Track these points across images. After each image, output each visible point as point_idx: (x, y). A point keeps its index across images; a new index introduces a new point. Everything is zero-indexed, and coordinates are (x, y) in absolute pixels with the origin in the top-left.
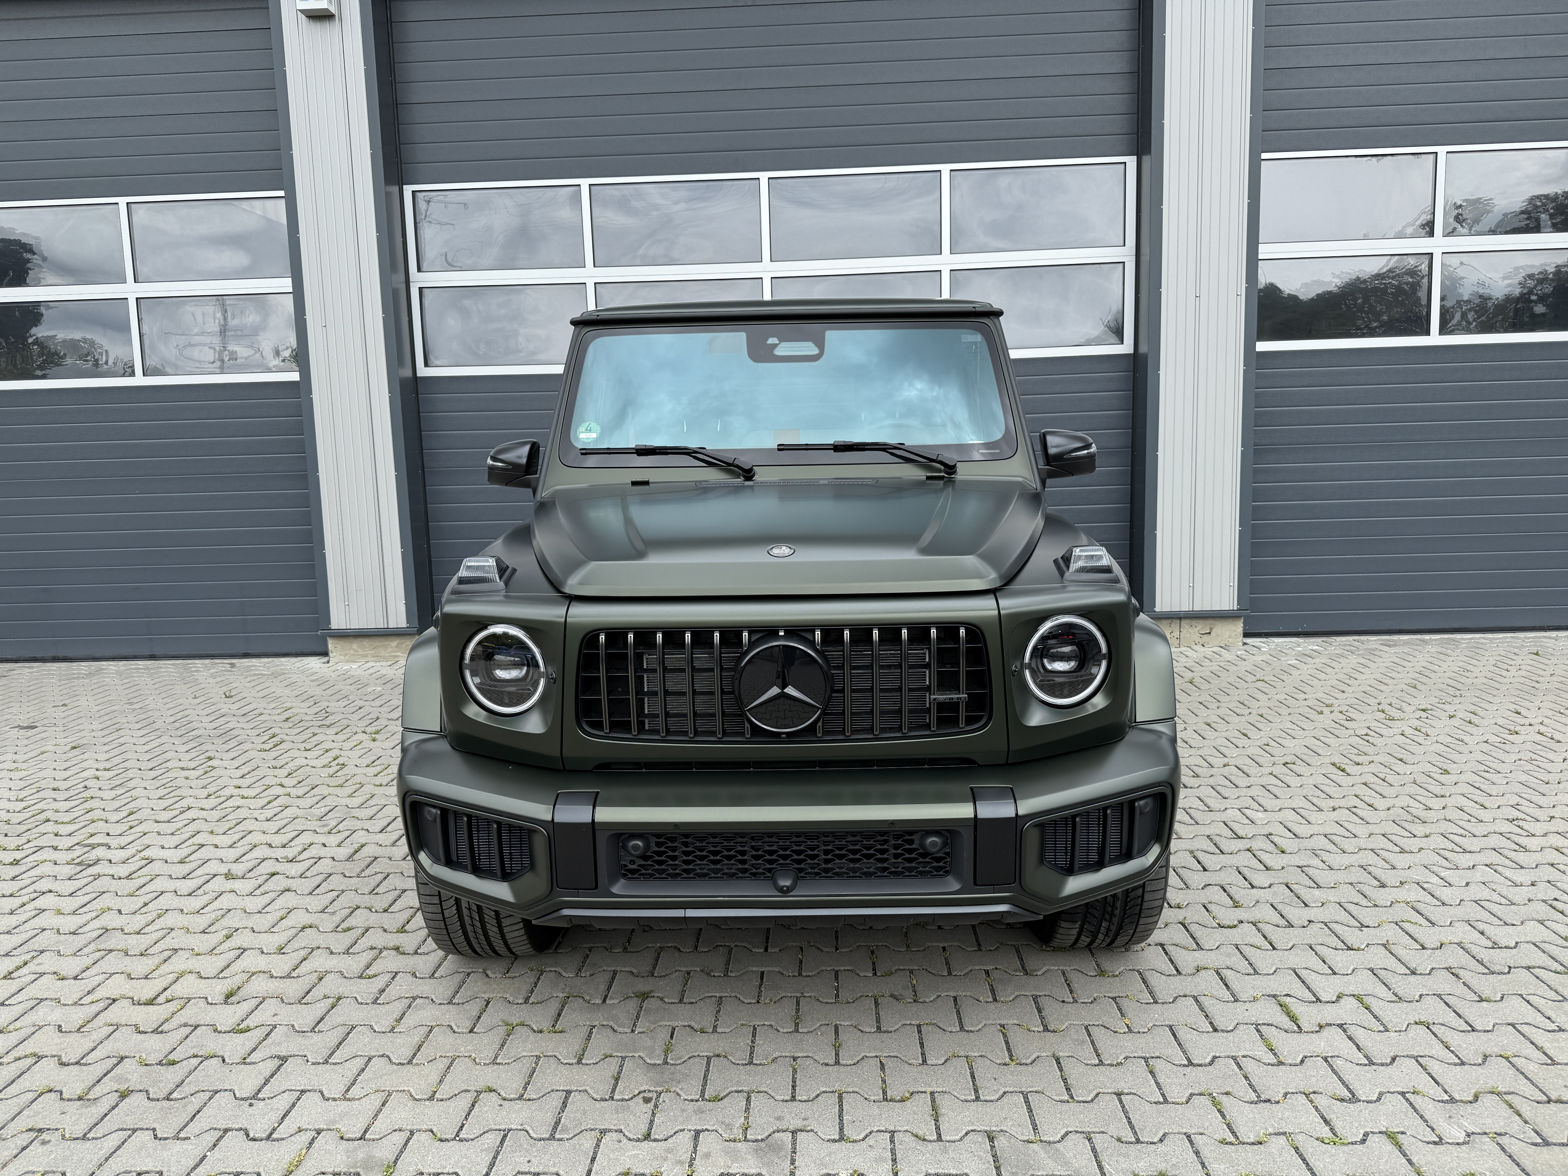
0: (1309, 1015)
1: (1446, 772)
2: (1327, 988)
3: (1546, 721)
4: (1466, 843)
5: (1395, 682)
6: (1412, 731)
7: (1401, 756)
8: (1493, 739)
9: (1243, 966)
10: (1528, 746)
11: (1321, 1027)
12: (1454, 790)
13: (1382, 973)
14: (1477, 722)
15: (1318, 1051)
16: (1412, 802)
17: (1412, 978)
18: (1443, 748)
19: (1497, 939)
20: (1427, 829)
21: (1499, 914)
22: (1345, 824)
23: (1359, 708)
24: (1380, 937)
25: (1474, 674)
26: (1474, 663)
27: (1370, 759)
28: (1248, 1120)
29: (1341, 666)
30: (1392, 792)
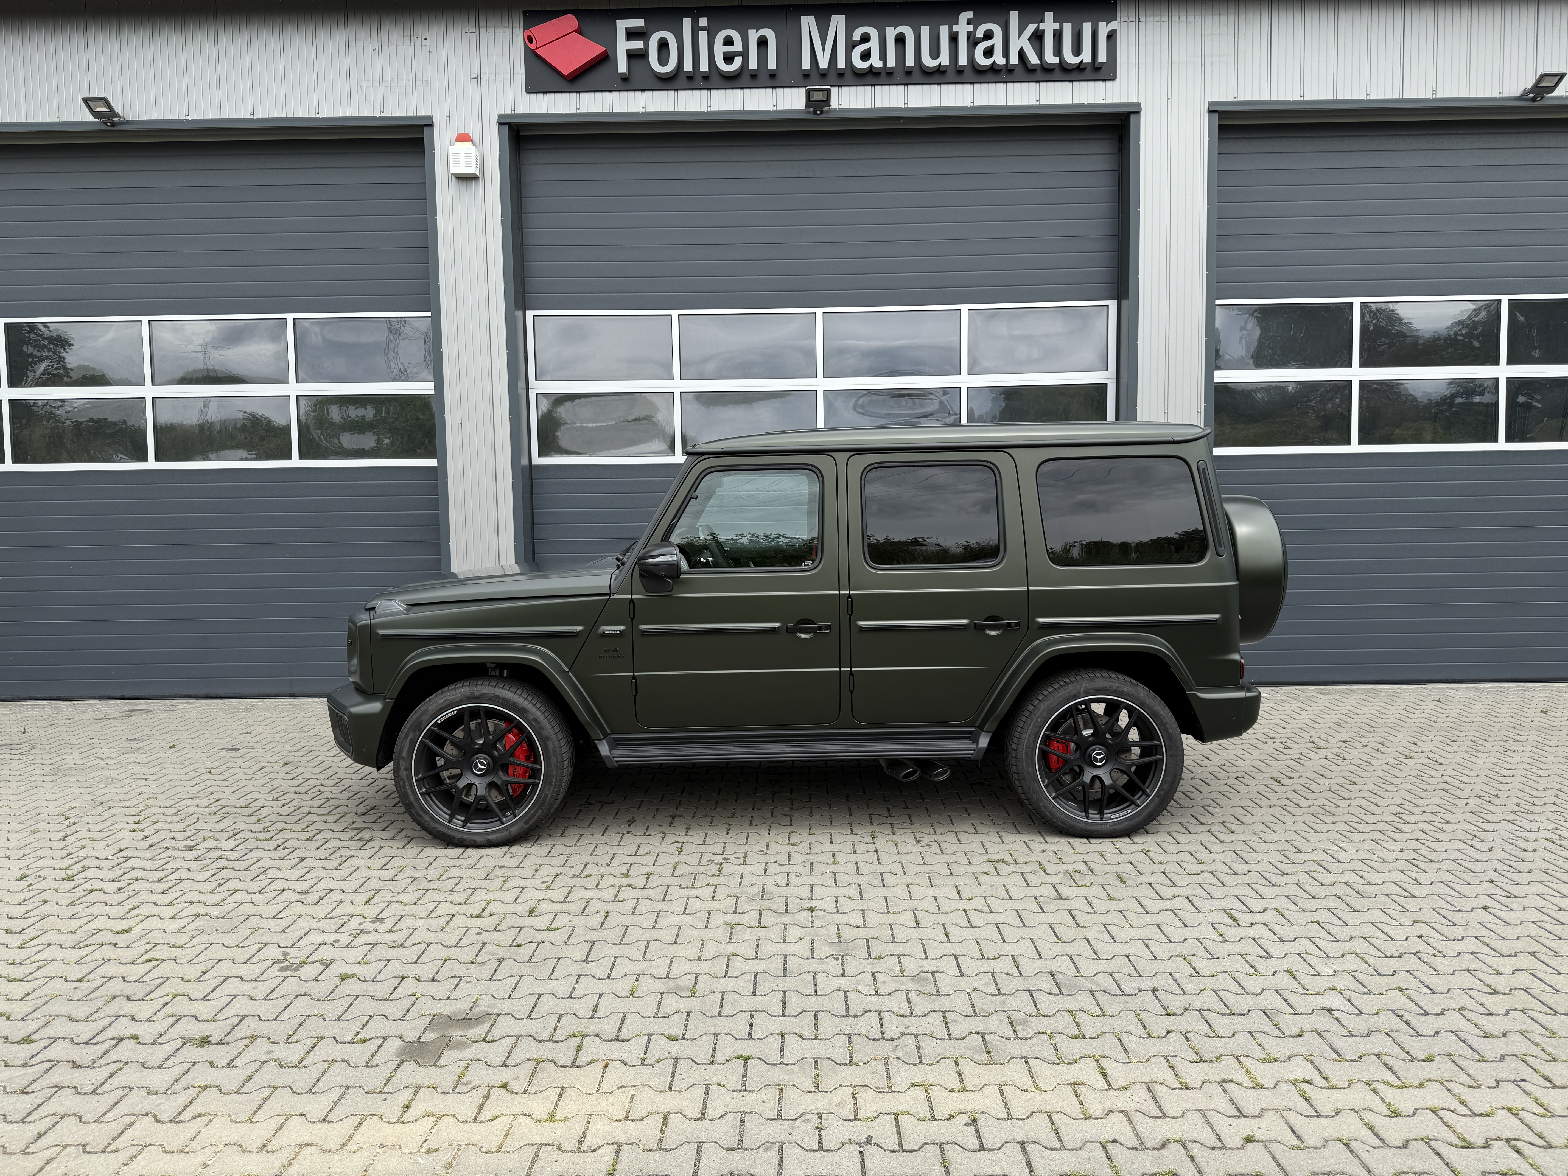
0: (1244, 919)
1: (1355, 783)
2: (1257, 905)
3: (1435, 750)
4: (1359, 827)
5: (1325, 721)
6: (1333, 756)
7: (1322, 773)
8: (1392, 761)
9: (1204, 894)
10: (1419, 767)
11: (1252, 924)
12: (1358, 795)
13: (1293, 898)
14: (1383, 750)
15: (1250, 935)
16: (1326, 803)
17: (1313, 900)
18: (1355, 767)
19: (1371, 880)
20: (1335, 819)
21: (1375, 867)
22: (1278, 816)
23: (1295, 740)
24: (1294, 879)
25: (1387, 716)
26: (1389, 707)
27: (1300, 774)
28: (1205, 966)
29: (1284, 709)
30: (1313, 796)
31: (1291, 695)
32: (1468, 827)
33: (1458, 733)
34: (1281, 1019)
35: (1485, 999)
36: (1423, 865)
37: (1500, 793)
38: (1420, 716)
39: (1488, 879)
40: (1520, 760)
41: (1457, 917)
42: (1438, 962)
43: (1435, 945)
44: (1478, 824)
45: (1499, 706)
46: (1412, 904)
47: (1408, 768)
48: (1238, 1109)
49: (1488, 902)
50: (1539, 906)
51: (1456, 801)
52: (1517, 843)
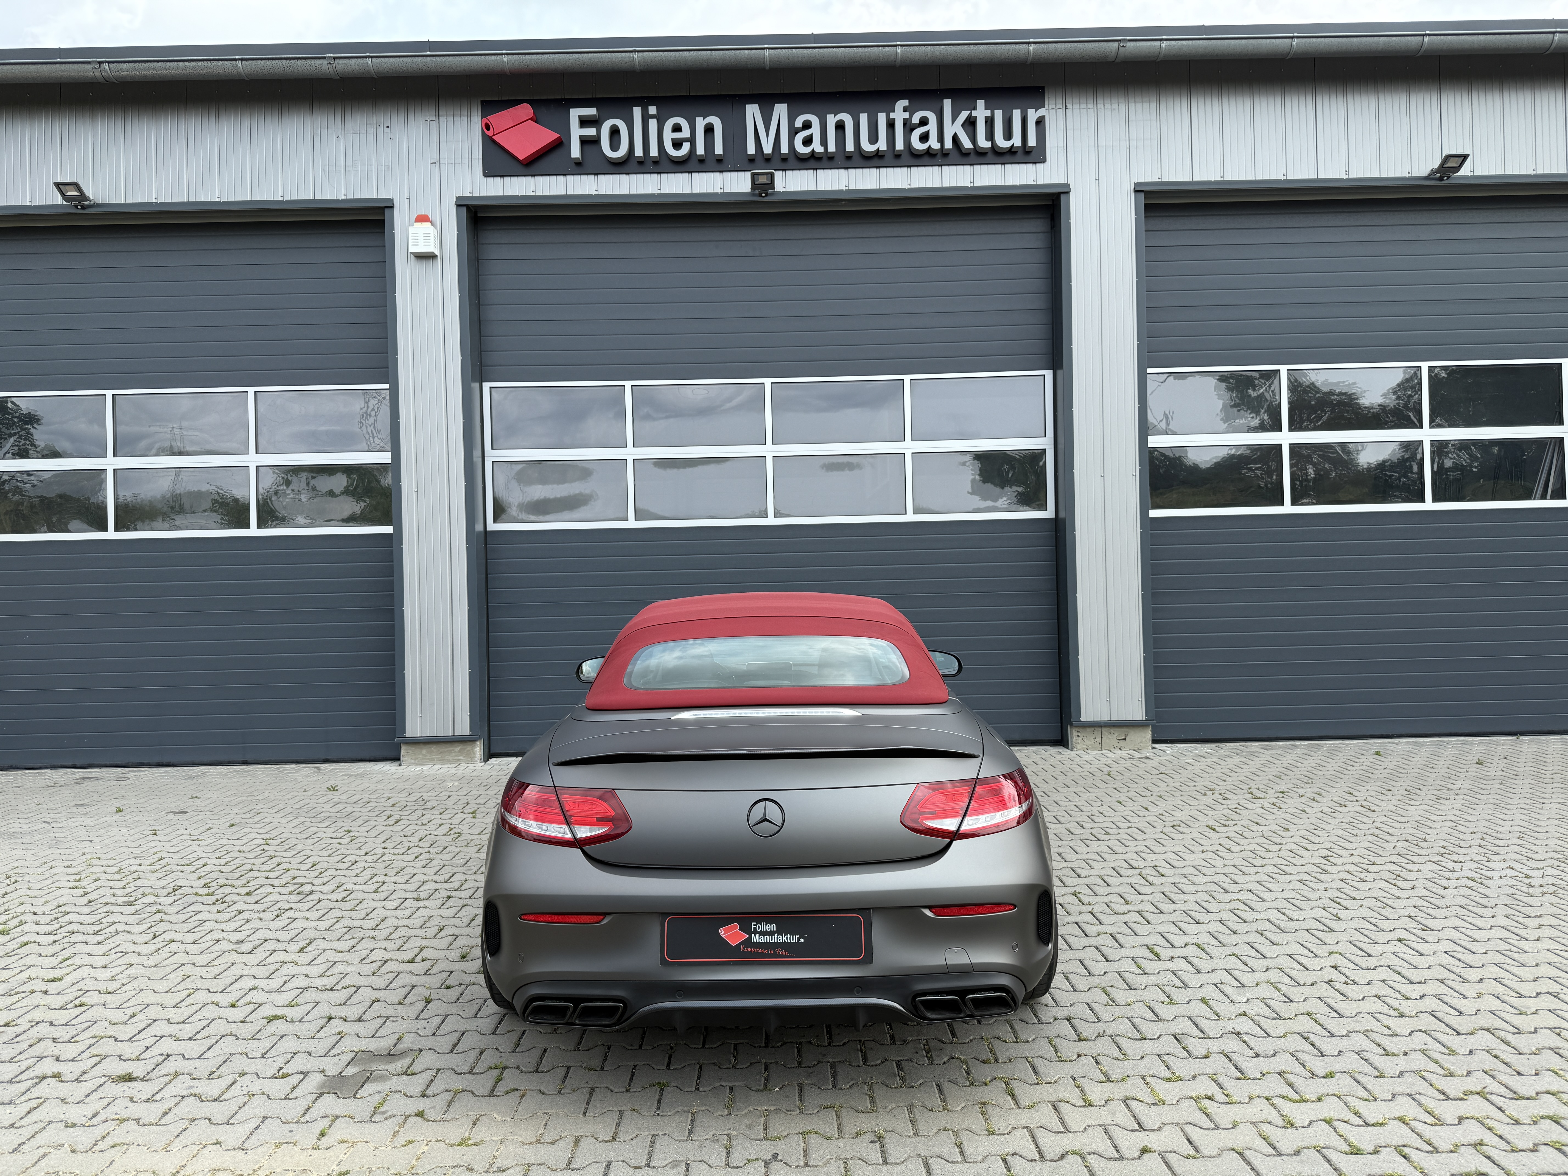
0: (1165, 953)
1: (1288, 830)
2: (1178, 941)
3: (1369, 798)
5: (1265, 774)
6: (1269, 806)
7: (1257, 821)
8: (1326, 810)
9: (1129, 932)
10: (1351, 814)
11: (1172, 958)
12: (1289, 840)
13: (1216, 934)
14: (1318, 799)
15: (1169, 968)
16: (1258, 848)
17: (1233, 936)
18: (1289, 816)
19: (1292, 917)
20: (1264, 862)
21: (1298, 905)
22: (1209, 860)
23: (1234, 791)
24: (1217, 917)
25: (1327, 769)
26: (1329, 760)
27: (1235, 822)
28: (1121, 996)
29: (1226, 763)
30: (1246, 841)
31: (1234, 751)
32: (1393, 867)
33: (1393, 783)
34: (1190, 1043)
35: (1390, 1022)
36: (1344, 903)
37: (1428, 837)
38: (1358, 768)
39: (1407, 914)
40: (1451, 807)
41: (1371, 949)
42: (1349, 990)
43: (1348, 974)
44: (1403, 865)
45: (1437, 758)
46: (1329, 938)
47: (1341, 816)
48: (1139, 1124)
49: (1405, 935)
50: (1453, 938)
51: (1385, 845)
52: (1439, 882)
